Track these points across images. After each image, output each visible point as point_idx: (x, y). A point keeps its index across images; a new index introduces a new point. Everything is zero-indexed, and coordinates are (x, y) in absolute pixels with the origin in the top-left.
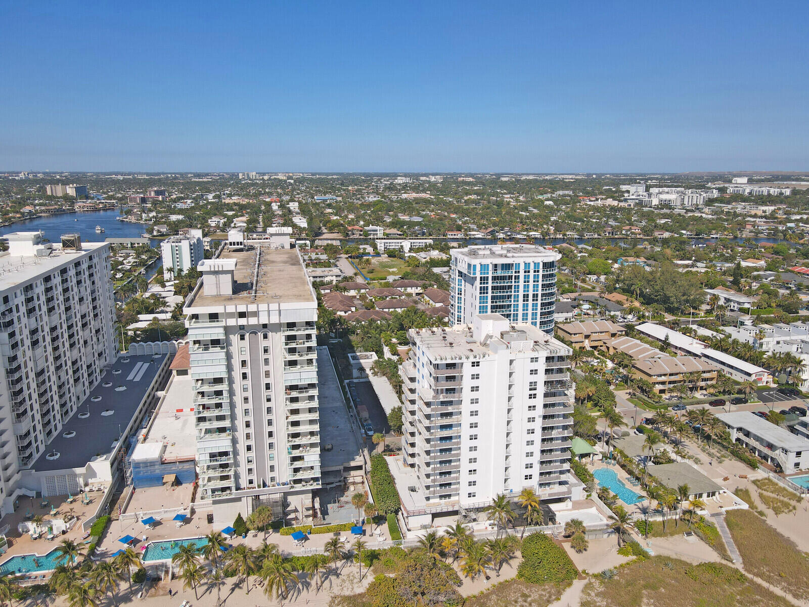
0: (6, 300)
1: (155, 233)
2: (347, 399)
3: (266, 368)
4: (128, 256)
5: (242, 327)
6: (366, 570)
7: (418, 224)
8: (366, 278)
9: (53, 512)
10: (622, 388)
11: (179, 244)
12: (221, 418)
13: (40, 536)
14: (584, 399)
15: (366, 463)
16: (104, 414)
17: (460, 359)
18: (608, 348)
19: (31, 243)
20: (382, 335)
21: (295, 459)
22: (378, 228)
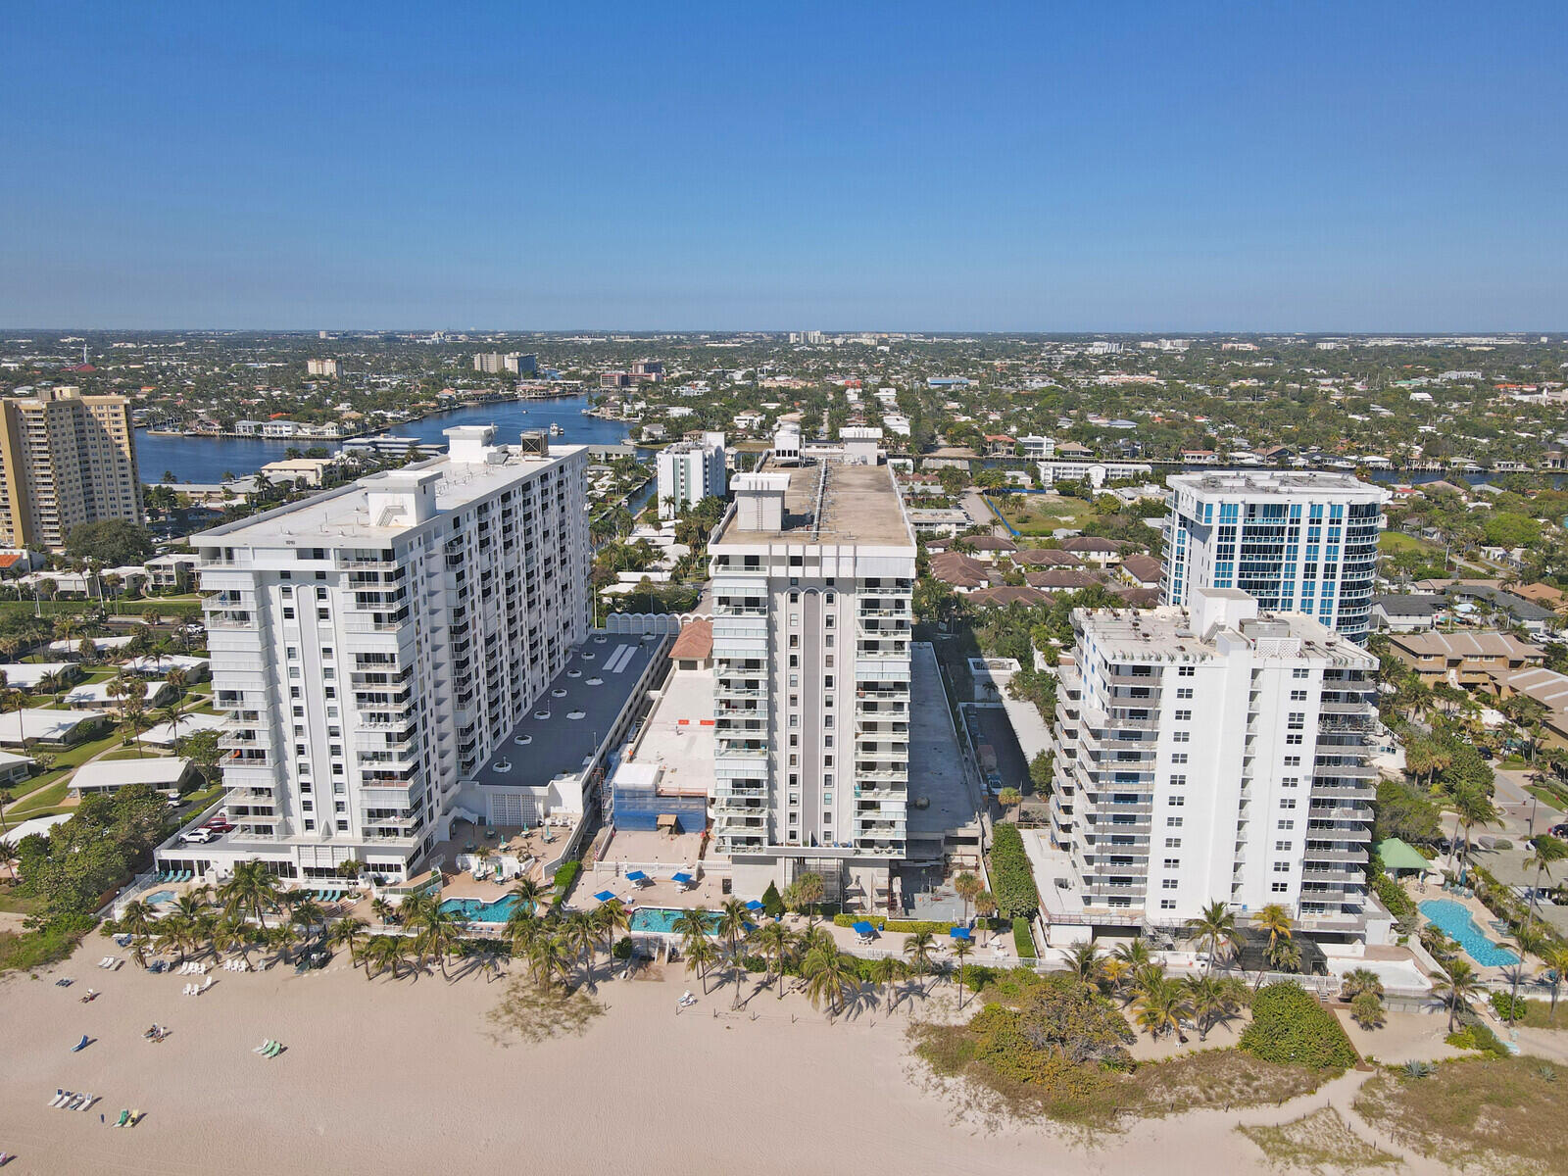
0: (456, 523)
1: (644, 438)
2: (961, 735)
3: (828, 651)
4: (600, 476)
5: (794, 581)
6: (970, 996)
7: (1126, 433)
8: (1012, 531)
9: (503, 846)
10: (1517, 765)
11: (687, 456)
12: (752, 725)
13: (485, 877)
14: (1426, 776)
15: (984, 835)
16: (570, 716)
17: (1159, 659)
18: (1499, 688)
19: (480, 442)
20: (1033, 631)
21: (866, 806)
22: (1045, 440)
